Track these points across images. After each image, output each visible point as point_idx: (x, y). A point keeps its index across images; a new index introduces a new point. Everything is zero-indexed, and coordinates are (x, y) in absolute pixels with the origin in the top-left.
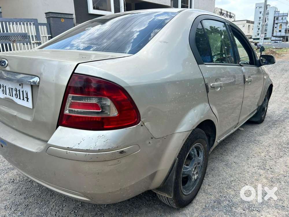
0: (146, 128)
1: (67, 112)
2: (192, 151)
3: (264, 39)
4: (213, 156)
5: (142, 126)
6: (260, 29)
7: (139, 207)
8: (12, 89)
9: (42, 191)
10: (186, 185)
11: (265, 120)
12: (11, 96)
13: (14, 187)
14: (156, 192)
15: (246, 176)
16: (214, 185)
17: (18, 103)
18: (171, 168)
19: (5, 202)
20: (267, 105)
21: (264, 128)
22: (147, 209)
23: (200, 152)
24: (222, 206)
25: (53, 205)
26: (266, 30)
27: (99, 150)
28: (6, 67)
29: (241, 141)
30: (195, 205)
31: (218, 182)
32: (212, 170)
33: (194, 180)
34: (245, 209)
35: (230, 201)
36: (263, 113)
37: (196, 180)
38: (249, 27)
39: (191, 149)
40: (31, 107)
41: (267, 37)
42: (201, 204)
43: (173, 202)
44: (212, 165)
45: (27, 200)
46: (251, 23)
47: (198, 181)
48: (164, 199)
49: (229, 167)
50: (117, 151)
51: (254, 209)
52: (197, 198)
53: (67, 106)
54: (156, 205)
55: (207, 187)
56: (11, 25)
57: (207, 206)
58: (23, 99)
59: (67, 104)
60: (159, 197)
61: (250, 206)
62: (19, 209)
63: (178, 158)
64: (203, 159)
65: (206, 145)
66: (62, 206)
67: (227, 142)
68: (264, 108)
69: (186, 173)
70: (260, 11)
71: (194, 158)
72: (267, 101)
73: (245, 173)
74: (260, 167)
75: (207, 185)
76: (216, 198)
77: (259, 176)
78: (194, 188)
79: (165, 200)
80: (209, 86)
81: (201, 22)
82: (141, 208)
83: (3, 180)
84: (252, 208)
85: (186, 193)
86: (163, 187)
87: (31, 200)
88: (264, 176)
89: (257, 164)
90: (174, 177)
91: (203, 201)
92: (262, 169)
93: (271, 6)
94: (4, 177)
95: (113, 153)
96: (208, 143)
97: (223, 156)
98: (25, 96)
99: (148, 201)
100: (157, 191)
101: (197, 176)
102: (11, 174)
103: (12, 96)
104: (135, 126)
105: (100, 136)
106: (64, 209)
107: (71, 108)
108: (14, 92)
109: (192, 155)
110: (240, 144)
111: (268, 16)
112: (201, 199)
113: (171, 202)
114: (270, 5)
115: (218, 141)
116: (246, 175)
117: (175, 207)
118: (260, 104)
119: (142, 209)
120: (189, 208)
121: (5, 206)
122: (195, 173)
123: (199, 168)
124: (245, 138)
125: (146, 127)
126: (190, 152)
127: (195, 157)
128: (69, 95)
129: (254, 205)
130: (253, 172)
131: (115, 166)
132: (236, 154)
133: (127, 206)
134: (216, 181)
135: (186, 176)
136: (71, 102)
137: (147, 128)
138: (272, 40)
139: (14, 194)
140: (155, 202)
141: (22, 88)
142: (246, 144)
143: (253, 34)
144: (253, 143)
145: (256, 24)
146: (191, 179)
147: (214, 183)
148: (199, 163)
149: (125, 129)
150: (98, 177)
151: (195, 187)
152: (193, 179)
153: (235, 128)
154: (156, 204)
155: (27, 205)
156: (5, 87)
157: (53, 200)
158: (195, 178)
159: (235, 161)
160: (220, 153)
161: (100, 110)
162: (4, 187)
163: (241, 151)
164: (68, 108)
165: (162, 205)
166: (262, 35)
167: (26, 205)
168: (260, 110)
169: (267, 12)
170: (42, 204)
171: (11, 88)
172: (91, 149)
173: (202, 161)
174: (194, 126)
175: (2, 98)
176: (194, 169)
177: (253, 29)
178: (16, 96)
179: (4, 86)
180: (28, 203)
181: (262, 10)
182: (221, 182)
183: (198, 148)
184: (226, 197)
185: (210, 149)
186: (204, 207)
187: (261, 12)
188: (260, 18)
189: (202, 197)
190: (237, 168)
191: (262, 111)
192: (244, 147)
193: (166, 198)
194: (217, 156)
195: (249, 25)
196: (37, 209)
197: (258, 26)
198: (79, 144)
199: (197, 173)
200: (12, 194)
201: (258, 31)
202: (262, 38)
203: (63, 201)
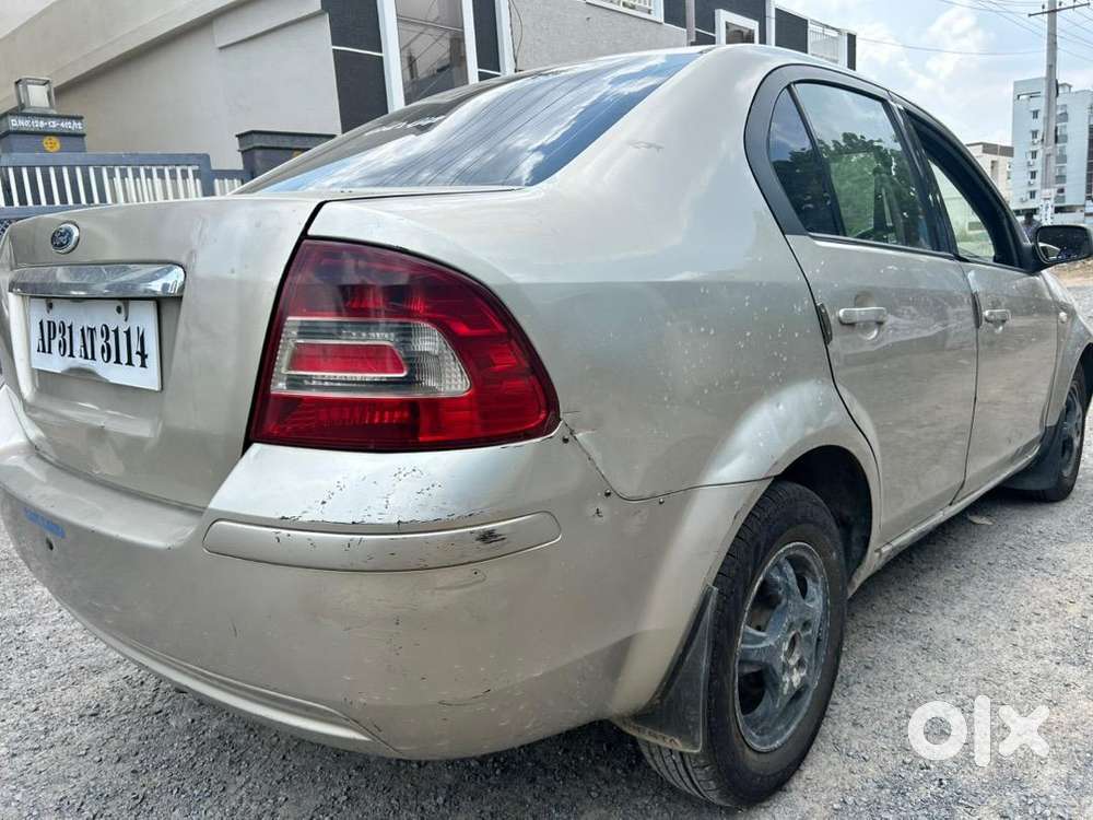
0: (584, 451)
1: (279, 387)
2: (777, 570)
3: (1056, 212)
4: (869, 616)
5: (566, 441)
6: (1038, 175)
7: (573, 805)
8: (92, 331)
9: (199, 746)
10: (759, 711)
11: (1076, 487)
12: (90, 356)
13: (99, 733)
14: (634, 733)
15: (1007, 688)
16: (878, 722)
17: (111, 381)
18: (689, 626)
19: (60, 788)
20: (1080, 428)
21: (1073, 516)
22: (603, 811)
23: (809, 582)
24: (911, 801)
25: (238, 798)
26: (1061, 178)
27: (399, 522)
28: (73, 249)
29: (984, 564)
30: (801, 799)
31: (891, 713)
32: (867, 667)
33: (789, 690)
34: (1009, 811)
35: (944, 782)
36: (1069, 460)
37: (798, 694)
38: (992, 167)
39: (771, 561)
40: (156, 387)
41: (1067, 203)
42: (824, 797)
43: (706, 772)
44: (863, 649)
45: (143, 779)
46: (1002, 155)
47: (807, 700)
48: (668, 761)
49: (934, 659)
50: (471, 532)
51: (1048, 812)
52: (808, 771)
53: (280, 361)
54: (642, 796)
55: (847, 730)
56: (118, 180)
57: (850, 800)
58: (130, 363)
59: (282, 356)
60: (647, 755)
61: (1030, 801)
62: (108, 812)
63: (715, 589)
64: (825, 614)
65: (834, 554)
66: (271, 801)
67: (924, 566)
68: (1070, 440)
69: (753, 657)
70: (1033, 109)
71: (784, 602)
72: (1079, 410)
73: (1003, 678)
74: (1064, 658)
75: (846, 725)
76: (888, 773)
77: (1063, 687)
78: (793, 728)
79: (672, 767)
80: (832, 318)
81: (788, 87)
82: (581, 809)
83: (58, 709)
84: (1039, 809)
85: (761, 744)
86: (663, 709)
87: (156, 780)
88: (1083, 687)
89: (1050, 644)
90: (704, 664)
91: (832, 782)
92: (1074, 664)
93: (1072, 90)
94: (64, 697)
95: (452, 536)
96: (840, 546)
97: (910, 618)
98: (135, 347)
99: (607, 782)
100: (639, 729)
101: (803, 678)
102: (91, 689)
103: (93, 358)
104: (539, 440)
105: (404, 472)
106: (280, 811)
107: (294, 369)
108: (99, 342)
109: (777, 585)
110: (976, 572)
111: (1065, 127)
112: (823, 775)
113: (699, 775)
114: (1070, 87)
115: (885, 549)
116: (1010, 684)
117: (713, 797)
118: (1052, 421)
119: (586, 812)
120: (776, 810)
121: (61, 800)
122: (792, 662)
123: (808, 644)
124: (996, 553)
125: (581, 446)
126: (768, 575)
127: (788, 597)
128: (290, 318)
129: (1047, 798)
130: (1038, 675)
131: (462, 591)
132: (960, 608)
133: (523, 803)
134: (882, 707)
135: (754, 670)
136: (297, 345)
137: (588, 454)
138: (1087, 215)
139: (97, 759)
140: (635, 785)
141: (126, 320)
142: (1003, 574)
143: (1011, 192)
144: (1031, 569)
145: (1021, 156)
146: (776, 685)
147: (876, 716)
148: (806, 625)
149: (499, 447)
150: (397, 633)
151: (796, 723)
152: (787, 685)
153: (951, 504)
154: (638, 793)
155: (141, 797)
156: (70, 328)
157: (241, 780)
158: (791, 683)
159: (960, 635)
160: (898, 608)
161: (402, 372)
162: (60, 732)
163: (982, 600)
164: (283, 371)
165: (664, 799)
166: (1047, 191)
167: (137, 798)
168: (1051, 442)
169: (1059, 112)
170: (196, 792)
171: (89, 329)
172: (368, 520)
173: (818, 617)
174: (776, 463)
175: (59, 371)
176: (786, 647)
177: (1009, 178)
178: (105, 355)
179: (67, 325)
180: (144, 789)
181: (1040, 104)
182: (903, 713)
183: (799, 565)
184: (928, 768)
185: (851, 573)
186: (835, 806)
187: (1035, 114)
188: (1035, 134)
189: (828, 766)
190: (970, 660)
191: (1063, 453)
192: (995, 584)
193: (678, 760)
194: (887, 618)
195: (993, 162)
196: (177, 810)
197: (1029, 165)
198: (324, 503)
199: (800, 664)
200: (88, 757)
201: (1032, 181)
202: (1049, 202)
203: (279, 783)
